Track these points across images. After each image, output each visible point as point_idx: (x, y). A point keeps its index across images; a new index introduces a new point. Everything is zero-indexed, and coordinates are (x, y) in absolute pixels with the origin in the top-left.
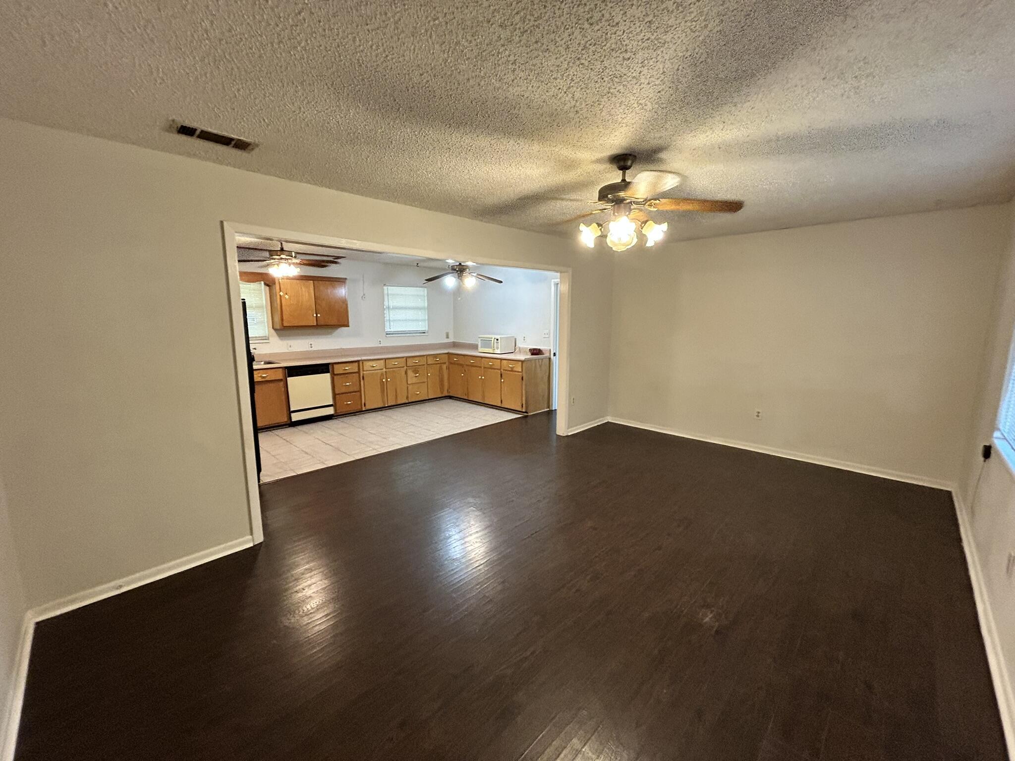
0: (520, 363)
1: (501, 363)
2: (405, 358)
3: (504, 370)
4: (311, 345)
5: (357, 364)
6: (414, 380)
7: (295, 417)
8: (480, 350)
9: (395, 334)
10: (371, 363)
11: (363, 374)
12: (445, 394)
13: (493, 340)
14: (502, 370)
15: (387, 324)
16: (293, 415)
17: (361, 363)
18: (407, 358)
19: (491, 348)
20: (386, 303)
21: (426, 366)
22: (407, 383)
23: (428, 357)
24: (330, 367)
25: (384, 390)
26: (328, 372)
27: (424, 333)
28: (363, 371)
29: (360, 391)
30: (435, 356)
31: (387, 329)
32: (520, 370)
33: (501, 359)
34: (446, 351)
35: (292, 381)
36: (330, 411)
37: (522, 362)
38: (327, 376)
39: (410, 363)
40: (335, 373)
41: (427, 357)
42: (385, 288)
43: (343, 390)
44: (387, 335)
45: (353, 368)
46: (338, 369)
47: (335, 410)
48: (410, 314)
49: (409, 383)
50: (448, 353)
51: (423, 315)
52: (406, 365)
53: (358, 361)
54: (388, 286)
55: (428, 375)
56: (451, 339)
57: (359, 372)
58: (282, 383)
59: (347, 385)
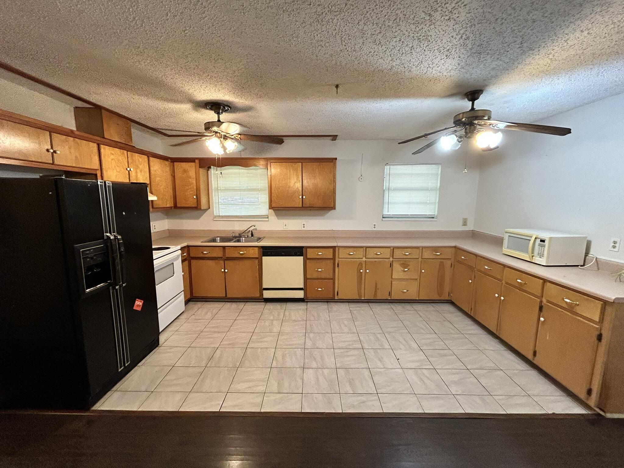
0: (599, 304)
1: (543, 288)
2: (392, 248)
3: (548, 301)
4: (304, 225)
5: (331, 250)
6: (401, 275)
7: (267, 294)
8: (506, 250)
9: (395, 218)
10: (347, 250)
11: (339, 261)
12: (446, 297)
13: (533, 239)
14: (544, 301)
15: (386, 206)
16: (265, 292)
17: (337, 249)
18: (394, 248)
19: (527, 252)
20: (386, 185)
21: (420, 259)
22: (392, 277)
23: (424, 250)
24: (304, 250)
25: (361, 282)
26: (301, 255)
27: (433, 218)
28: (339, 258)
29: (333, 279)
30: (435, 249)
31: (386, 213)
32: (597, 319)
33: (545, 281)
34: (453, 244)
35: (266, 260)
36: (300, 294)
37: (605, 303)
38: (300, 260)
39: (398, 254)
40: (308, 257)
41: (422, 249)
42: (387, 167)
43: (315, 275)
44: (384, 219)
45: (329, 254)
46: (310, 254)
47: (305, 294)
48: (417, 197)
49: (393, 277)
50: (455, 247)
51: (434, 197)
52: (393, 257)
53: (334, 248)
54: (390, 165)
55: (421, 272)
56: (470, 227)
57: (334, 259)
58: (257, 261)
59: (319, 271)
